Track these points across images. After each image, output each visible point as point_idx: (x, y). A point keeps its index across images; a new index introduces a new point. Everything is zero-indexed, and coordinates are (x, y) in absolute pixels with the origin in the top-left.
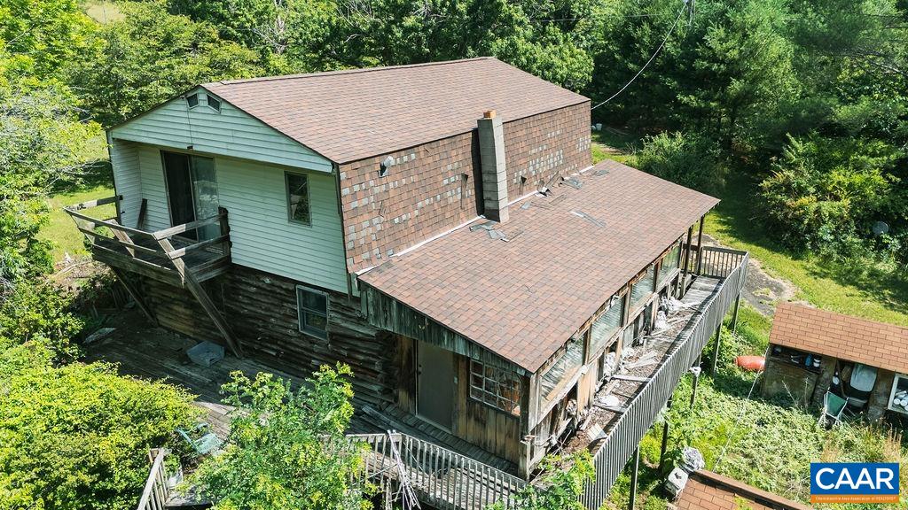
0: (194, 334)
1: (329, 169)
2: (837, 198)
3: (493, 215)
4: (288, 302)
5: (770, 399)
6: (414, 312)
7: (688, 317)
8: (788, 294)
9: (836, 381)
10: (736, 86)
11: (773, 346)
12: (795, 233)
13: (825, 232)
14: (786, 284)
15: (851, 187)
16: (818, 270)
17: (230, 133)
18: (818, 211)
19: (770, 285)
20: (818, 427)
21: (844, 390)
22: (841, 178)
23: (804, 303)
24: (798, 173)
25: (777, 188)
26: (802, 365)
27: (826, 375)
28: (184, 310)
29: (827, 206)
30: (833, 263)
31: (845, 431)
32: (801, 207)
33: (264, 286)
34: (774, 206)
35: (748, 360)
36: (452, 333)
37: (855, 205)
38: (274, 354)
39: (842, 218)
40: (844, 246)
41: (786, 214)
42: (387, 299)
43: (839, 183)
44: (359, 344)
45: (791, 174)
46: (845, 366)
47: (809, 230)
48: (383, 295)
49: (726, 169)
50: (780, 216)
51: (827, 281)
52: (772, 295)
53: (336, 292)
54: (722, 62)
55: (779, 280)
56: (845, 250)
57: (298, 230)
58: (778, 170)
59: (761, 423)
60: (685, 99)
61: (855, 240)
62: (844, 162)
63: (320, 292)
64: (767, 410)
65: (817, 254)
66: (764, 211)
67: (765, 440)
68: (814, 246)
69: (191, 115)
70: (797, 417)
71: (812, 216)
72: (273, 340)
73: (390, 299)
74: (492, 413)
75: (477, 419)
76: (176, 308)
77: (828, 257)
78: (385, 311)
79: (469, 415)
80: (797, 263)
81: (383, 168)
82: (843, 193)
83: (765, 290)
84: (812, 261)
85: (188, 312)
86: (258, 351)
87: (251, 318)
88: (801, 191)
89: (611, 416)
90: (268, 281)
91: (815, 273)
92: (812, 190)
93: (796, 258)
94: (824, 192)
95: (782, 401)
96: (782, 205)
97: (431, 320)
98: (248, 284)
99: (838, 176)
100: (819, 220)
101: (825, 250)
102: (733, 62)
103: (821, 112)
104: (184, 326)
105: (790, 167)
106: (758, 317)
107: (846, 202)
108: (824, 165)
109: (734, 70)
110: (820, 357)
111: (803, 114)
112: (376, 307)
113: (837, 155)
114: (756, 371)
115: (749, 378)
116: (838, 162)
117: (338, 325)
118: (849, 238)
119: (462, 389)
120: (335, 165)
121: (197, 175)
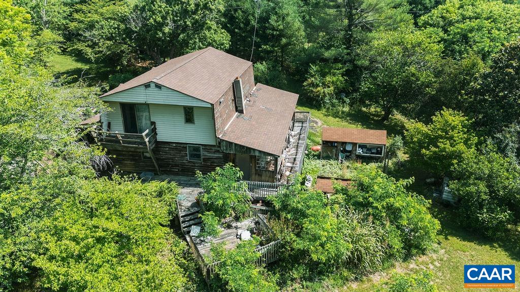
0: (135, 170)
1: (210, 106)
2: (329, 87)
3: (241, 112)
4: (183, 151)
5: (324, 158)
6: (241, 146)
7: (298, 137)
8: (320, 124)
9: (342, 149)
10: (284, 41)
11: (323, 141)
12: (317, 101)
13: (327, 100)
14: (318, 120)
15: (333, 82)
16: (326, 114)
17: (166, 97)
18: (324, 92)
19: (313, 121)
20: (339, 163)
21: (344, 151)
22: (329, 79)
23: (325, 126)
24: (315, 78)
25: (309, 85)
26: (332, 146)
27: (339, 148)
28: (130, 162)
29: (326, 90)
30: (330, 110)
31: (346, 163)
32: (318, 91)
33: (173, 147)
34: (309, 92)
35: (315, 148)
36: (254, 150)
37: (335, 88)
38: (177, 170)
39: (331, 93)
40: (333, 104)
41: (314, 95)
42: (231, 143)
43: (329, 81)
44: (215, 160)
45: (313, 79)
46: (344, 144)
47: (322, 99)
48: (229, 142)
49: (285, 76)
50: (312, 95)
51: (330, 117)
52: (315, 125)
53: (205, 145)
54: (277, 30)
55: (316, 120)
56: (333, 105)
57: (189, 126)
58: (309, 78)
59: (323, 166)
60: (265, 47)
61: (336, 101)
62: (329, 73)
63: (197, 146)
64: (324, 162)
65: (325, 108)
66: (306, 94)
67: (326, 170)
68: (324, 105)
69: (147, 91)
70: (332, 162)
71: (322, 94)
72: (177, 165)
73: (232, 143)
74: (264, 172)
75: (259, 175)
76: (126, 162)
77: (328, 108)
78: (230, 147)
79: (256, 174)
80: (320, 112)
81: (220, 103)
82: (331, 85)
83: (312, 123)
84: (324, 111)
85: (133, 163)
86: (170, 171)
87: (166, 159)
88: (318, 86)
89: (290, 168)
90: (174, 145)
91: (326, 115)
92: (321, 85)
93: (318, 110)
94: (325, 85)
95: (328, 158)
96: (312, 91)
97: (247, 147)
98: (166, 148)
99: (328, 79)
100: (325, 96)
101: (327, 106)
102: (281, 30)
103: (319, 54)
104: (129, 169)
105: (312, 76)
106: (313, 133)
107: (332, 88)
108: (323, 75)
109: (282, 34)
110: (337, 142)
111: (314, 55)
112: (226, 147)
113: (327, 70)
114: (318, 151)
115: (316, 153)
116: (327, 73)
117: (206, 155)
118: (334, 101)
119: (253, 166)
120: (212, 105)
121: (139, 110)
